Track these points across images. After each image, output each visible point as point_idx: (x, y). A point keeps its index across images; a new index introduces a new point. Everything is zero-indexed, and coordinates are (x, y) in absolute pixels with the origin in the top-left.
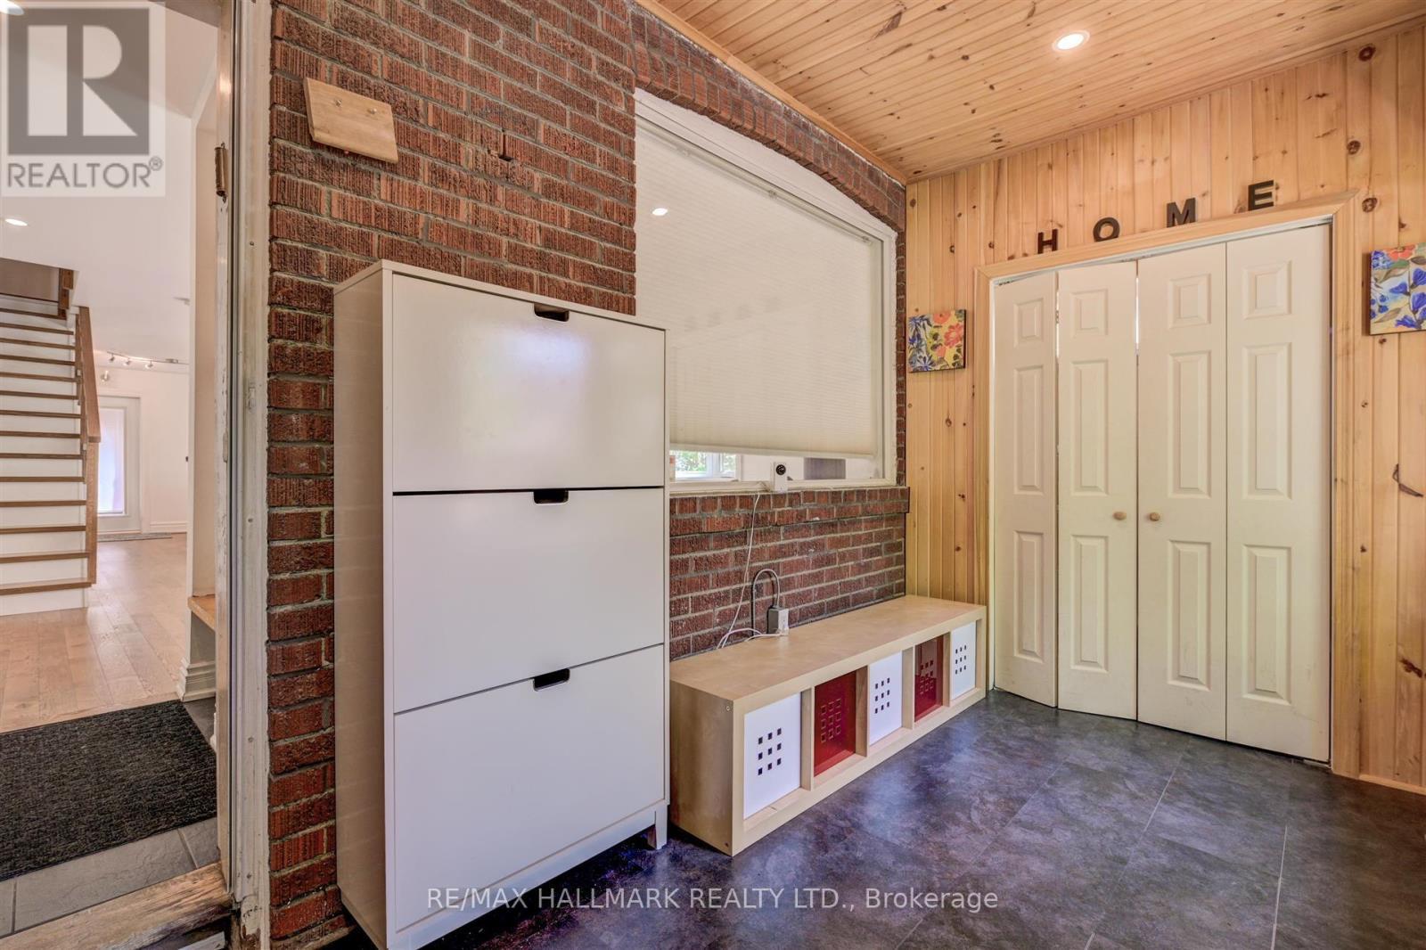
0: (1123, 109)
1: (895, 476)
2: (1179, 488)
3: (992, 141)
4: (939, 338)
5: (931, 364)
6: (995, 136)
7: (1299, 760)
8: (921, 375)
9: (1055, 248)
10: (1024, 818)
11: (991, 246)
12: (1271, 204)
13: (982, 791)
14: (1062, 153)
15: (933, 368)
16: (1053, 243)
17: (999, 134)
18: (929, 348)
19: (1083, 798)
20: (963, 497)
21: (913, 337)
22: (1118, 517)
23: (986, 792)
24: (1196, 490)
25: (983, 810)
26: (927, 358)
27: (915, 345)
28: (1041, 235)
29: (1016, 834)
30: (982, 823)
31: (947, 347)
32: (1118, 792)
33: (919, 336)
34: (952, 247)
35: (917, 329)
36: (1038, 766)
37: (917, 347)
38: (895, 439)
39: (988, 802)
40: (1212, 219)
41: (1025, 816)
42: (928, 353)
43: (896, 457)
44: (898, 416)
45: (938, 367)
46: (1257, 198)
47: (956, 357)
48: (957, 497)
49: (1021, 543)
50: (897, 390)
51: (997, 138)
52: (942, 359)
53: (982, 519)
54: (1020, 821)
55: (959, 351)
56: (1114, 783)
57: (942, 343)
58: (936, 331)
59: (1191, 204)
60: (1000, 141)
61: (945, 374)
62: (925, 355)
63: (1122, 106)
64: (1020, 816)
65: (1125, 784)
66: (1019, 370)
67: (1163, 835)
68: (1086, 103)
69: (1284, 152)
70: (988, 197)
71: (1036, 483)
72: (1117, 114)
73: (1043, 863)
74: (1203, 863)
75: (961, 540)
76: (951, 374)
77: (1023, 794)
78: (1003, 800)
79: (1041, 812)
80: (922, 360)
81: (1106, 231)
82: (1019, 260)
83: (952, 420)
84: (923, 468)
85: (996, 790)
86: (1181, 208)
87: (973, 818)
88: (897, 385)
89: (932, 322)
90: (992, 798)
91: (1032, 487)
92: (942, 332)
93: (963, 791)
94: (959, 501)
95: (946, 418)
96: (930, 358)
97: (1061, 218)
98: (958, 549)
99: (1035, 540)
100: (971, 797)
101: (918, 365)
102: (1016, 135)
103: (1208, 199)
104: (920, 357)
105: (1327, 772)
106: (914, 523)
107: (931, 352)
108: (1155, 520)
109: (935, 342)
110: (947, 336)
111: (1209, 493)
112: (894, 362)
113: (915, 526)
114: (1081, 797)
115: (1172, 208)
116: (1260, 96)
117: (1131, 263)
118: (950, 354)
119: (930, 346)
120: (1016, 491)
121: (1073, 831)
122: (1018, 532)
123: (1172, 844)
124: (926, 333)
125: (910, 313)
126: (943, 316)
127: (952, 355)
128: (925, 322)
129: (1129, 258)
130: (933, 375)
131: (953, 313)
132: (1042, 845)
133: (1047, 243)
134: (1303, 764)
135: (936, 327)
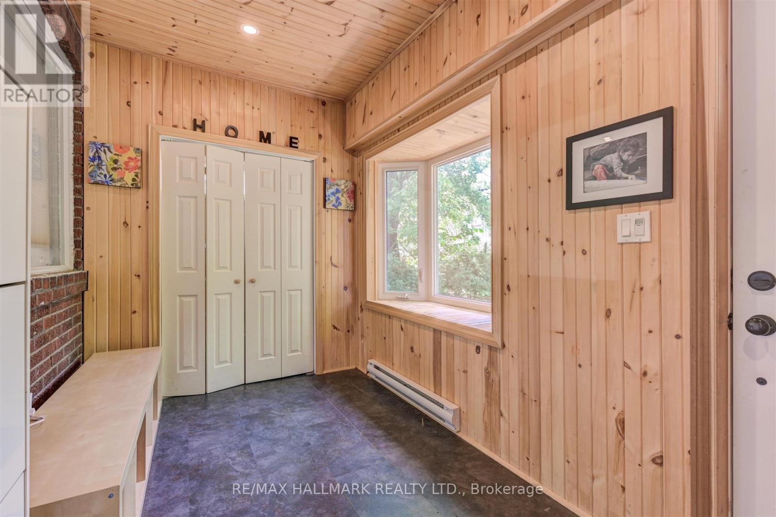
0: (242, 74)
1: (73, 262)
2: (263, 266)
3: (169, 48)
4: (119, 164)
5: (111, 180)
6: (173, 47)
7: (305, 374)
8: (99, 187)
9: (204, 131)
10: (258, 453)
11: (161, 113)
12: (297, 148)
13: (225, 454)
14: (208, 80)
15: (114, 184)
16: (202, 127)
17: (176, 47)
18: (109, 169)
19: (267, 428)
20: (139, 276)
21: (94, 157)
22: (237, 282)
23: (227, 453)
24: (270, 267)
25: (238, 463)
26: (108, 176)
27: (96, 163)
28: (195, 120)
29: (265, 463)
30: (245, 469)
31: (127, 172)
32: (275, 418)
33: (99, 158)
34: (128, 102)
35: (97, 151)
36: (233, 426)
37: (98, 165)
38: (72, 233)
39: (235, 457)
40: (276, 145)
41: (258, 452)
42: (109, 172)
43: (73, 247)
44: (75, 215)
45: (118, 184)
46: (292, 142)
47: (134, 180)
48: (134, 277)
49: (181, 303)
50: (74, 195)
51: (173, 48)
52: (122, 179)
53: (155, 289)
54: (259, 456)
55: (137, 176)
56: (269, 415)
57: (123, 168)
58: (116, 157)
59: (269, 134)
60: (174, 51)
61: (123, 190)
62: (105, 172)
63: (243, 72)
64: (255, 454)
65: (272, 413)
66: (180, 197)
67: (306, 425)
68: (230, 61)
69: (301, 128)
70: (158, 80)
71: (192, 266)
72: (237, 74)
73: (288, 467)
74: (327, 427)
75: (137, 305)
76: (128, 191)
77: (244, 443)
78: (240, 452)
79: (261, 445)
80: (102, 176)
81: (231, 132)
82: (180, 130)
83: (129, 222)
84: (101, 257)
85: (231, 450)
86: (265, 136)
87: (238, 470)
88: (74, 190)
89: (112, 150)
90: (234, 454)
91: (190, 268)
92: (123, 159)
93: (216, 461)
94: (135, 280)
95: (123, 221)
96: (111, 176)
97: (208, 117)
98: (135, 312)
99: (192, 299)
100: (224, 461)
101: (98, 179)
102: (184, 53)
103: (275, 135)
104: (101, 173)
105: (314, 375)
106: (93, 298)
107: (112, 172)
108: (254, 282)
109: (116, 166)
110: (126, 163)
111: (275, 269)
112: (72, 172)
113: (93, 300)
114: (265, 429)
115: (261, 133)
116: (293, 100)
117: (241, 153)
118: (129, 177)
119: (110, 168)
120: (178, 271)
121: (281, 445)
122: (179, 296)
123: (312, 426)
124: (107, 158)
125: (88, 138)
126: (122, 148)
127: (131, 178)
128: (106, 149)
129: (241, 150)
130: (111, 189)
131: (132, 149)
132: (279, 460)
133: (199, 126)
134: (306, 376)
135: (115, 154)
